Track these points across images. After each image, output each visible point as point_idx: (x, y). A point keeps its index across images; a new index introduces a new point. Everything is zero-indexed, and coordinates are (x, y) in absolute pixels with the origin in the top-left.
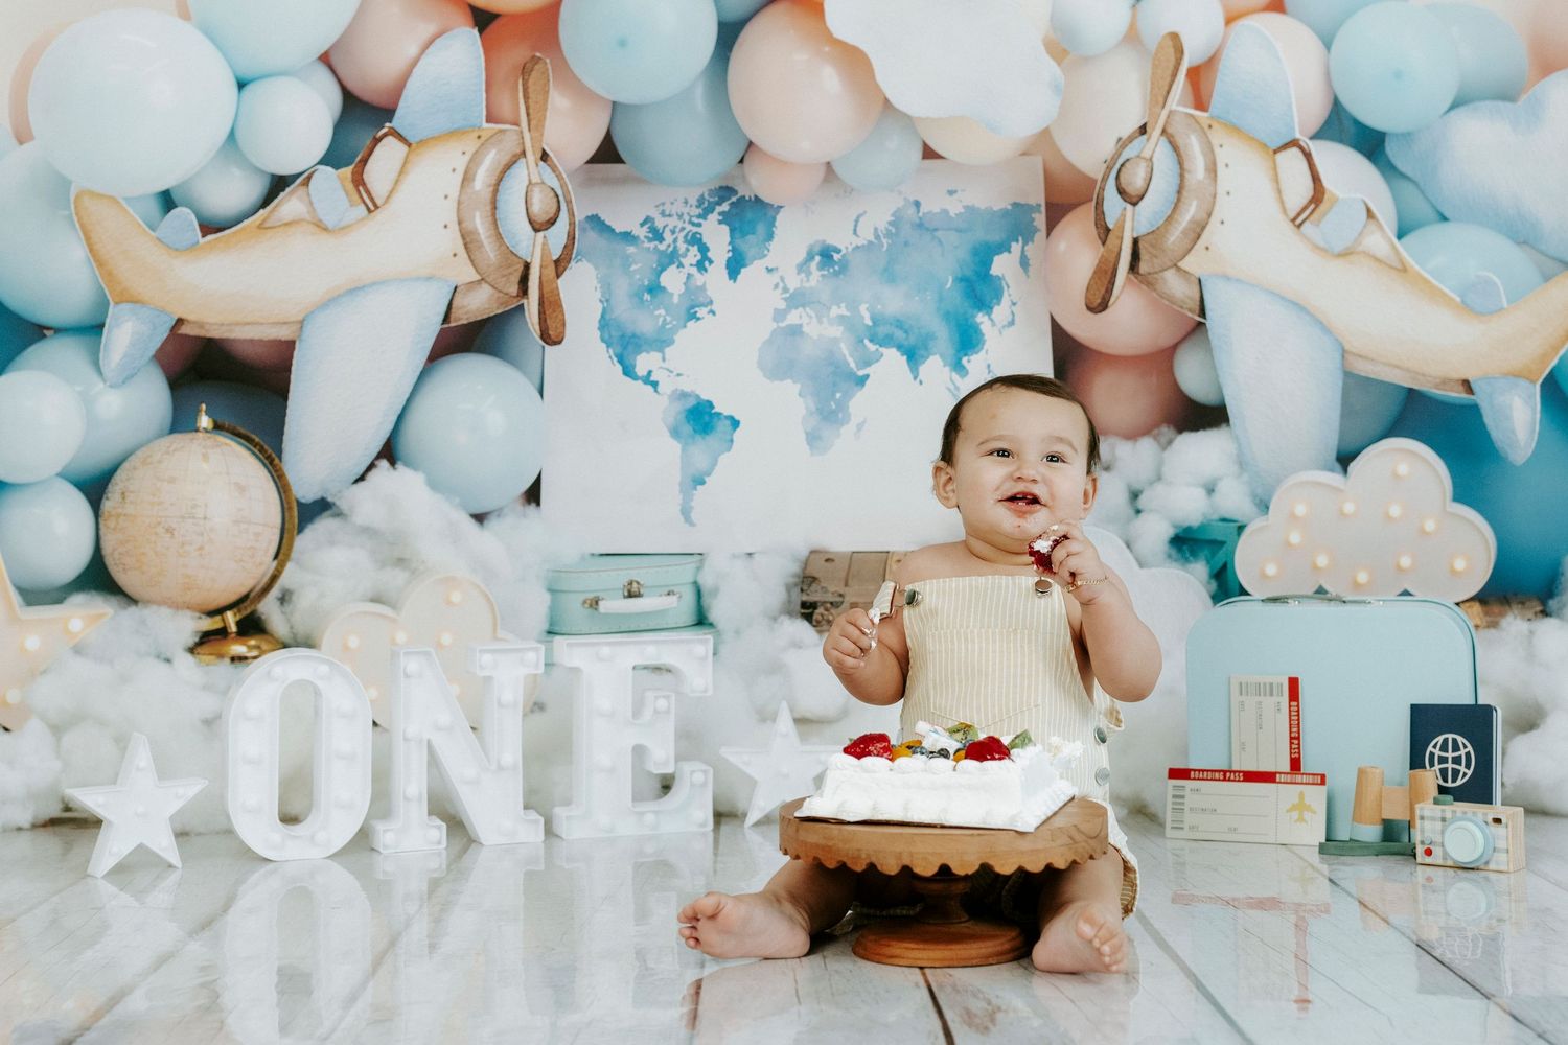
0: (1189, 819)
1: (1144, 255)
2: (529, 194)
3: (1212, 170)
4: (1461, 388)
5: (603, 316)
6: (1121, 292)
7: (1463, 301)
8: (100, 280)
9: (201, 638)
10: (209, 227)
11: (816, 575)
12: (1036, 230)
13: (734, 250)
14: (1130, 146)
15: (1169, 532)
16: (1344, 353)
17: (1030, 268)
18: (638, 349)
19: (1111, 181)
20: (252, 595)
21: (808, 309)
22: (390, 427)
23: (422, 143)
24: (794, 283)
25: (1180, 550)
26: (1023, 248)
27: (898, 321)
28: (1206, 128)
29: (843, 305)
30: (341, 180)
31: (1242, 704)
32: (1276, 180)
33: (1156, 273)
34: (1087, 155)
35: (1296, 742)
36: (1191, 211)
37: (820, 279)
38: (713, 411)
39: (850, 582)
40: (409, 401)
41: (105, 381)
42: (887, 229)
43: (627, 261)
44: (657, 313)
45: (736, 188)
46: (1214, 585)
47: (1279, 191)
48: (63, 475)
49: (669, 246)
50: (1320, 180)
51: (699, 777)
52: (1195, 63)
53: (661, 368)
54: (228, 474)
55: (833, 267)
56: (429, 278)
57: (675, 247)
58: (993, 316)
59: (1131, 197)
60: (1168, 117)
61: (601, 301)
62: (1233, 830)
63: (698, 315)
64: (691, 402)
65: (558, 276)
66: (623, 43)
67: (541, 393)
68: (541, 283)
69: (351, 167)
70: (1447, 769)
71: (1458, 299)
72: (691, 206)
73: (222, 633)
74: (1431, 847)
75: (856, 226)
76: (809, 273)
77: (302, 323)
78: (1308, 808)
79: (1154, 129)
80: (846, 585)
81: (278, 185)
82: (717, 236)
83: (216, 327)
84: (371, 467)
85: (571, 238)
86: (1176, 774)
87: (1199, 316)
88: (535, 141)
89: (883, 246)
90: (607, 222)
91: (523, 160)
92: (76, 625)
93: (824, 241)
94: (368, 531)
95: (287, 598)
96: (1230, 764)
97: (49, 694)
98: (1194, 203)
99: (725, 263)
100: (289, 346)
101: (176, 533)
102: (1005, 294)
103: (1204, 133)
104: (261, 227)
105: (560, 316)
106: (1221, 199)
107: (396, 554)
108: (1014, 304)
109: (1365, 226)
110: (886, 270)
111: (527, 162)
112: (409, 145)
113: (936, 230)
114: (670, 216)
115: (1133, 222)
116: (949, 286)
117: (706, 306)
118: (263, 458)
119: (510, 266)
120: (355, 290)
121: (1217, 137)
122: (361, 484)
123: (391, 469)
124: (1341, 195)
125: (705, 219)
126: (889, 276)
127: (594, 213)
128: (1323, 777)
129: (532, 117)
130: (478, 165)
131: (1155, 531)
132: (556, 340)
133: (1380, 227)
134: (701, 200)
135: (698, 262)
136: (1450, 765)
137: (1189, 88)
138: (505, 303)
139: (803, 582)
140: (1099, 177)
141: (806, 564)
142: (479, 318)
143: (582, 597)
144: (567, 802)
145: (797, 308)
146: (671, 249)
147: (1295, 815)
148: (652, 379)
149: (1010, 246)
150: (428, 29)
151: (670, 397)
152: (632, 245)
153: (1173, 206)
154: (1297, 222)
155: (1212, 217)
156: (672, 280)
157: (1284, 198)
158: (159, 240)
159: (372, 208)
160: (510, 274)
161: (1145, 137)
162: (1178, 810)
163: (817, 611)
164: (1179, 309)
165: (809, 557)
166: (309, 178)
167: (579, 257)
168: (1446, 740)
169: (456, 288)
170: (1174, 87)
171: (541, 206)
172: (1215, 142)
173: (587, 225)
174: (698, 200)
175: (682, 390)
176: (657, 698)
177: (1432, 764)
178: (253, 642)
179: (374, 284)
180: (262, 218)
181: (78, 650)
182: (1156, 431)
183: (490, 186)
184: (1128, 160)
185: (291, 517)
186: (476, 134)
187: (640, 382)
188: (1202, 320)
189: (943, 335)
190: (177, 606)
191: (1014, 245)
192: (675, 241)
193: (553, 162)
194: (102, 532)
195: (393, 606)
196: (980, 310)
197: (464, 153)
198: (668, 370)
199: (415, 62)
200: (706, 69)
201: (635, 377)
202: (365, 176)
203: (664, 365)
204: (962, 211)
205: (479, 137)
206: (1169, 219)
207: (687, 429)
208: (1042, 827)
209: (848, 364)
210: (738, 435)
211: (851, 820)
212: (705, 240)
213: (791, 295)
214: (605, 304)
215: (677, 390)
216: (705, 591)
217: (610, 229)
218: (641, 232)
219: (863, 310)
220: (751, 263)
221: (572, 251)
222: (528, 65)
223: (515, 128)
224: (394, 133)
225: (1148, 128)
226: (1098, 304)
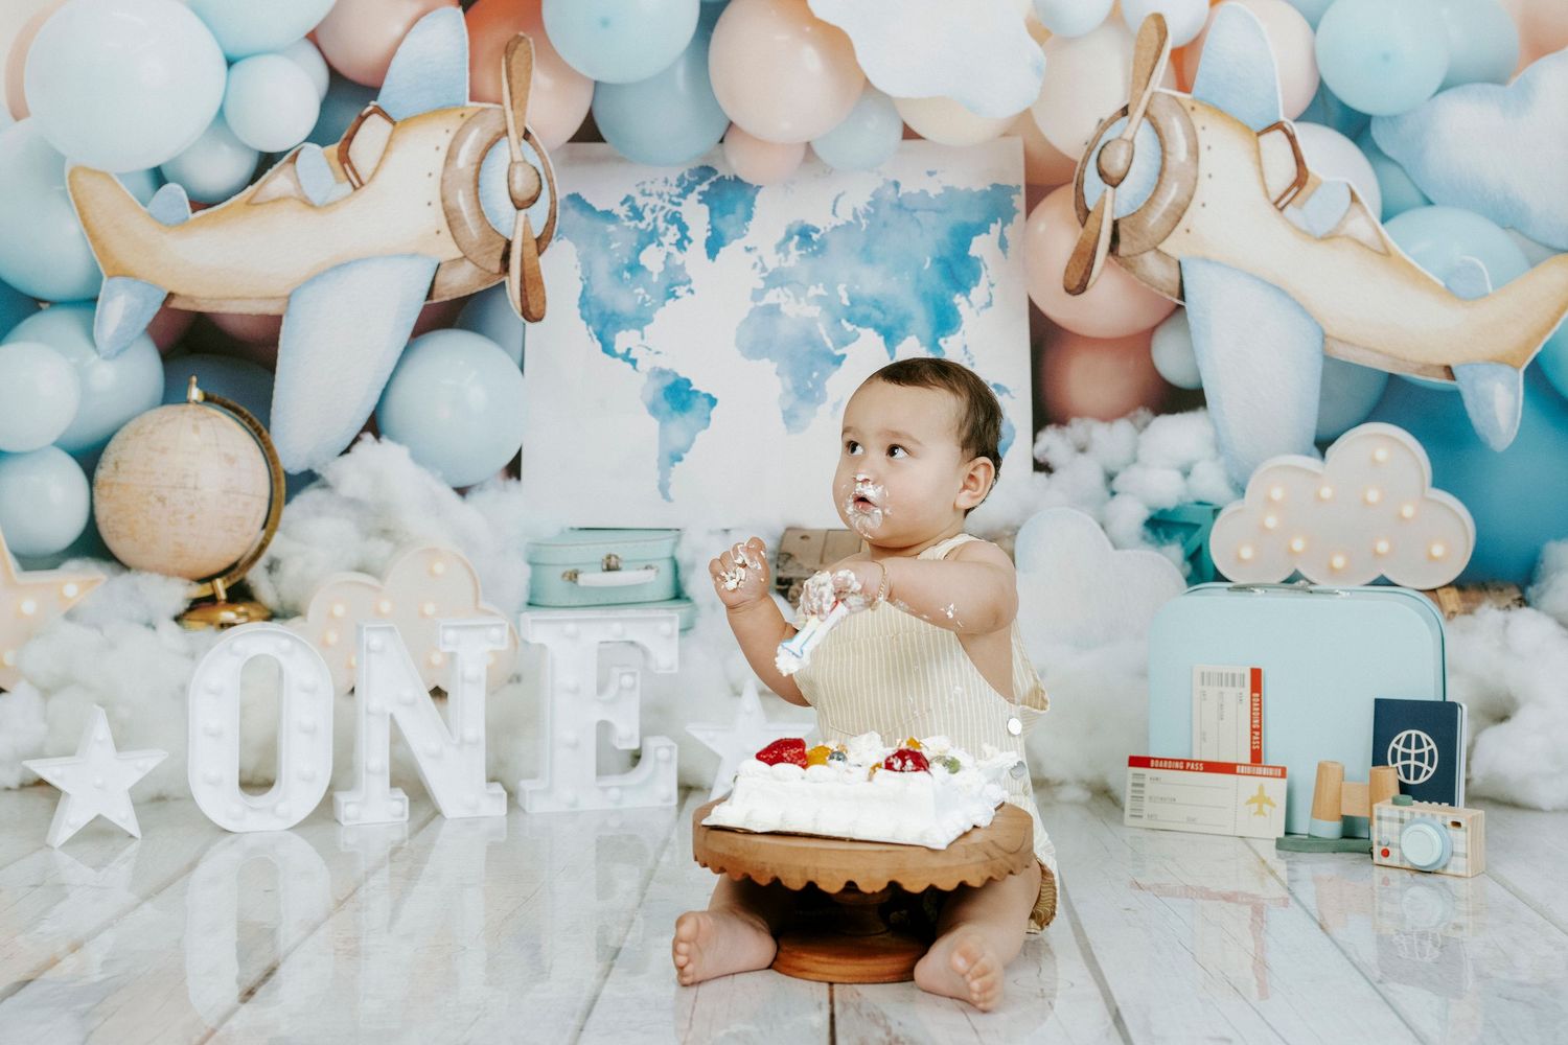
0: (1148, 807)
1: (1123, 237)
2: (511, 173)
3: (1194, 152)
4: (1443, 374)
5: (583, 293)
6: (1100, 274)
7: (1447, 287)
8: (95, 255)
9: (192, 604)
10: (199, 203)
11: (792, 553)
12: (1015, 212)
13: (713, 229)
14: (1112, 127)
15: (1144, 514)
16: (1324, 337)
17: (1011, 251)
18: (618, 327)
19: (1091, 165)
20: (241, 563)
21: (786, 289)
22: (374, 401)
23: (406, 121)
24: (772, 261)
25: (1155, 532)
26: (1002, 228)
27: (876, 301)
28: (1189, 110)
29: (821, 285)
30: (328, 157)
31: (1204, 694)
32: (1259, 163)
33: (1135, 255)
34: (1068, 135)
35: (1257, 733)
36: (1172, 194)
37: (798, 258)
38: (691, 389)
39: (825, 560)
40: (393, 376)
41: (98, 352)
42: (867, 210)
43: (607, 240)
44: (636, 291)
45: (716, 168)
46: (1188, 567)
47: (1262, 174)
48: (59, 444)
49: (649, 224)
50: (1303, 163)
51: (663, 753)
52: (1180, 43)
53: (639, 345)
54: (218, 445)
55: (812, 247)
56: (414, 255)
57: (655, 227)
58: (970, 297)
59: (1111, 179)
60: (1151, 98)
61: (581, 279)
62: (1192, 820)
63: (677, 294)
64: (669, 380)
65: (539, 253)
66: (605, 23)
67: (522, 370)
68: (522, 260)
69: (338, 144)
70: (1409, 766)
71: (1442, 284)
72: (671, 185)
73: (212, 600)
74: (1388, 848)
75: (835, 206)
76: (787, 253)
77: (288, 298)
78: (1268, 801)
79: (1136, 110)
80: (823, 561)
81: (266, 162)
82: (697, 216)
83: (205, 301)
84: (356, 440)
85: (552, 216)
86: (1138, 762)
87: (1178, 298)
88: (518, 120)
89: (861, 225)
90: (589, 201)
91: (504, 140)
92: (71, 590)
93: (802, 221)
94: (353, 503)
95: (275, 566)
96: (1191, 755)
97: (39, 658)
98: (1175, 185)
99: (704, 241)
100: (276, 321)
101: (167, 502)
102: (984, 275)
103: (1186, 114)
104: (249, 203)
105: (541, 294)
106: (1203, 182)
107: (379, 523)
108: (992, 285)
109: (1348, 210)
110: (864, 250)
111: (509, 141)
112: (394, 123)
113: (915, 211)
114: (650, 195)
115: (1114, 204)
116: (927, 266)
117: (685, 285)
118: (251, 430)
119: (491, 244)
120: (340, 266)
121: (1200, 119)
122: (347, 456)
123: (376, 443)
124: (1322, 177)
125: (685, 198)
126: (867, 256)
127: (576, 192)
128: (1284, 770)
129: (514, 96)
130: (461, 145)
131: (1130, 513)
132: (536, 316)
133: (1364, 211)
134: (681, 180)
135: (678, 241)
136: (1413, 762)
137: (1172, 71)
138: (487, 281)
139: (778, 558)
140: (1080, 159)
141: (782, 540)
142: (462, 295)
143: (561, 570)
144: (533, 776)
145: (774, 288)
146: (650, 228)
147: (1255, 807)
148: (631, 356)
149: (989, 228)
150: (411, 9)
151: (649, 375)
152: (612, 223)
153: (1154, 188)
154: (1279, 205)
155: (1194, 201)
156: (652, 259)
157: (1267, 181)
158: (151, 216)
159: (357, 185)
160: (492, 251)
161: (1126, 119)
162: (1138, 798)
163: (792, 588)
164: (1158, 292)
165: (784, 534)
166: (296, 155)
167: (560, 236)
168: (1409, 736)
169: (439, 265)
170: (1158, 68)
171: (523, 184)
172: (1198, 124)
173: (568, 204)
174: (679, 180)
175: (660, 368)
176: (622, 675)
177: (1394, 761)
178: (241, 609)
179: (357, 261)
180: (250, 195)
181: (70, 616)
182: (1132, 414)
183: (472, 164)
184: (1109, 142)
185: (279, 489)
186: (460, 112)
187: (619, 360)
188: (1181, 303)
189: (920, 315)
190: (168, 573)
191: (993, 226)
192: (655, 220)
193: (534, 140)
194: (96, 501)
195: (378, 575)
196: (958, 291)
197: (447, 131)
198: (646, 347)
199: (400, 41)
200: (689, 47)
201: (614, 355)
202: (351, 154)
203: (644, 343)
204: (942, 191)
205: (462, 115)
206: (1150, 202)
207: (665, 406)
208: (956, 844)
209: (824, 342)
210: (715, 412)
211: (759, 831)
212: (684, 219)
213: (770, 274)
214: (586, 282)
215: (655, 368)
216: (681, 565)
217: (591, 208)
218: (622, 211)
219: (841, 290)
220: (730, 243)
221: (553, 229)
222: (511, 44)
223: (498, 106)
224: (378, 111)
225: (1130, 110)
226: (1078, 285)
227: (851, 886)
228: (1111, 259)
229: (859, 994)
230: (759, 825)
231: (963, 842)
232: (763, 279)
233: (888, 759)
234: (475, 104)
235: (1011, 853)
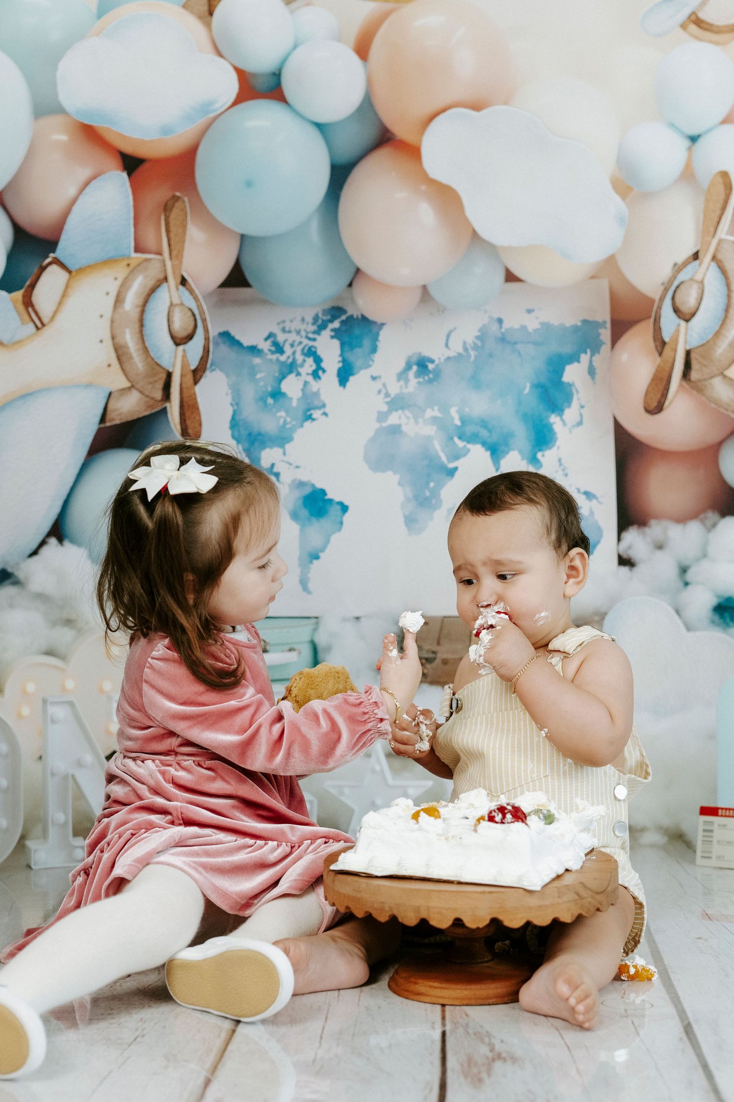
0: (716, 850)
1: (695, 365)
2: (171, 314)
5: (233, 418)
6: (675, 397)
12: (603, 343)
13: (344, 361)
14: (685, 270)
15: (714, 601)
17: (597, 377)
18: (263, 445)
19: (668, 302)
21: (406, 412)
22: (57, 510)
23: (81, 270)
24: (394, 388)
25: (723, 616)
26: (591, 357)
27: (483, 421)
29: (436, 408)
30: (14, 302)
33: (705, 380)
34: (647, 277)
37: (416, 385)
38: (326, 497)
39: (442, 642)
40: (73, 488)
42: (475, 344)
43: (253, 371)
44: (279, 414)
45: (345, 308)
49: (289, 357)
53: (282, 461)
55: (428, 375)
56: (89, 385)
57: (294, 359)
58: (564, 417)
59: (684, 314)
60: (718, 244)
61: (232, 405)
64: (307, 490)
65: (196, 382)
66: (249, 184)
68: (181, 389)
69: (22, 291)
72: (308, 324)
75: (447, 340)
76: (407, 381)
79: (705, 255)
80: (438, 643)
82: (330, 349)
84: (42, 543)
85: (206, 351)
88: (176, 268)
89: (470, 356)
90: (237, 337)
91: (165, 285)
93: (420, 354)
94: (41, 596)
99: (336, 372)
102: (575, 398)
105: (197, 417)
107: (63, 614)
110: (473, 377)
111: (169, 287)
112: (70, 272)
113: (516, 343)
114: (289, 332)
115: (687, 336)
116: (527, 390)
117: (320, 409)
119: (155, 375)
120: (26, 396)
122: (34, 558)
123: (60, 546)
125: (319, 334)
126: (476, 382)
127: (226, 330)
129: (172, 247)
130: (128, 290)
131: (701, 600)
132: (193, 436)
134: (316, 319)
135: (314, 371)
138: (151, 407)
140: (657, 297)
142: (130, 419)
145: (397, 410)
146: (290, 360)
148: (275, 470)
149: (580, 357)
150: (84, 173)
151: (290, 485)
152: (257, 356)
153: (720, 323)
156: (292, 386)
159: (40, 326)
160: (156, 381)
161: (697, 262)
162: (708, 842)
164: (725, 412)
167: (213, 367)
169: (110, 394)
170: (724, 218)
171: (181, 324)
173: (220, 340)
174: (314, 319)
175: (300, 480)
179: (40, 391)
182: (702, 516)
183: (138, 306)
184: (683, 283)
186: (125, 263)
189: (521, 434)
191: (583, 356)
192: (294, 353)
193: (190, 286)
195: (63, 657)
196: (553, 412)
197: (116, 279)
198: (288, 462)
199: (74, 201)
200: (321, 205)
202: (34, 299)
203: (286, 459)
204: (539, 326)
205: (128, 265)
206: (717, 334)
207: (304, 513)
208: (550, 886)
209: (440, 458)
210: (347, 518)
211: (379, 874)
212: (319, 352)
213: (392, 399)
214: (236, 407)
215: (295, 480)
216: (319, 648)
217: (239, 344)
218: (265, 346)
219: (454, 412)
220: (358, 372)
221: (207, 361)
222: (169, 203)
223: (158, 257)
224: (57, 262)
225: (701, 255)
226: (655, 407)
227: (458, 923)
228: (684, 383)
229: (467, 1015)
230: (379, 869)
231: (556, 884)
232: (387, 403)
233: (491, 812)
234: (139, 255)
235: (597, 893)
